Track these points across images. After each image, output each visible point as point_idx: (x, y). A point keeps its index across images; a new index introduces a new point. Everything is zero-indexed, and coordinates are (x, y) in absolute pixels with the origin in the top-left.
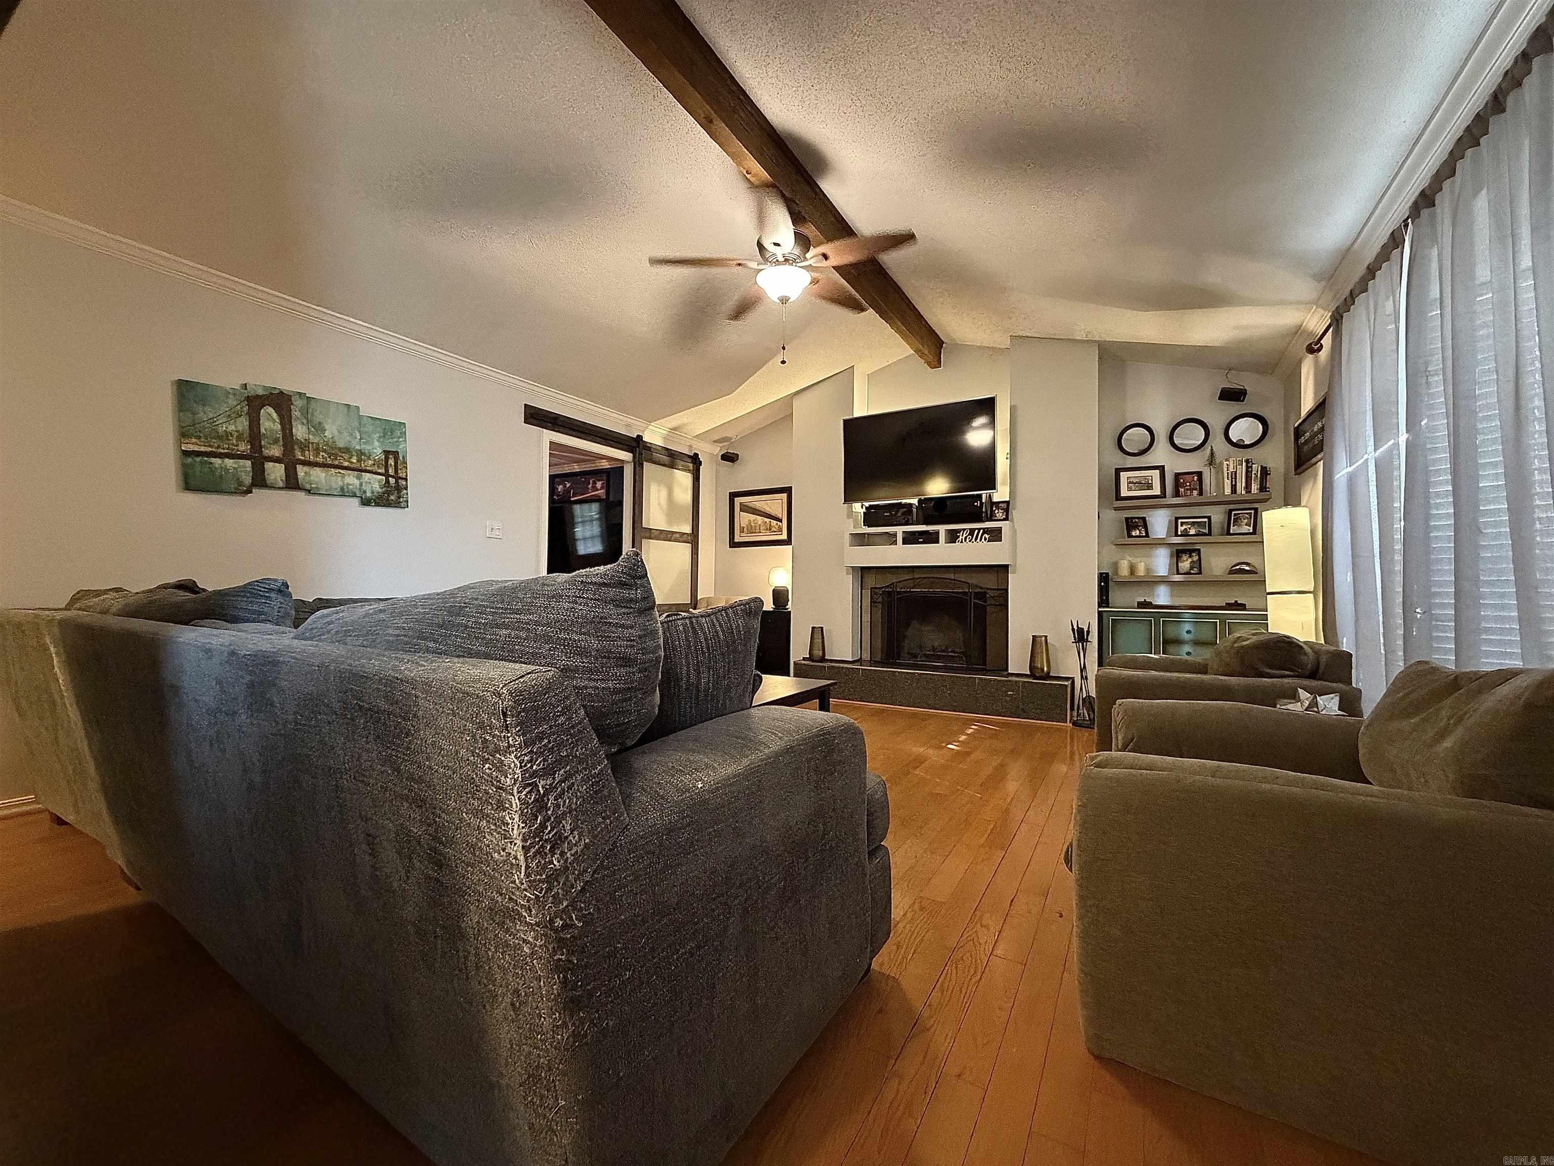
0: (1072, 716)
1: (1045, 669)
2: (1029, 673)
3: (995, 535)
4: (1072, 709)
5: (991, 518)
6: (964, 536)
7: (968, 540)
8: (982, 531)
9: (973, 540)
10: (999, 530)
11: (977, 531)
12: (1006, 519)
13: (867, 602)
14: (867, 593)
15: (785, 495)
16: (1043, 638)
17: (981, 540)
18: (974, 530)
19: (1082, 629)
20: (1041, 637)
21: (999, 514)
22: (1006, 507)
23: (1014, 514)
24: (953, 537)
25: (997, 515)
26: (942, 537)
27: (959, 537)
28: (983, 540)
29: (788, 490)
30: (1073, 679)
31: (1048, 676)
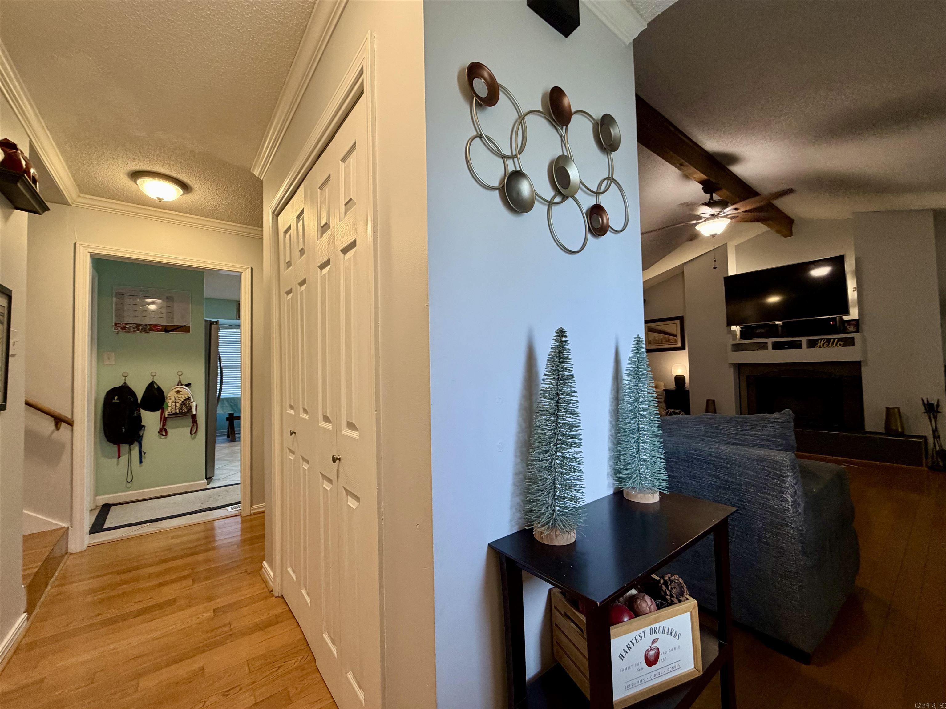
0: (927, 463)
1: (900, 430)
2: (884, 432)
3: (850, 342)
4: (927, 457)
5: (845, 331)
6: (822, 343)
7: (825, 346)
8: (837, 340)
9: (830, 345)
10: (853, 339)
11: (832, 340)
12: (857, 331)
13: (744, 384)
14: (744, 379)
15: (678, 322)
16: (896, 410)
17: (836, 345)
18: (830, 339)
19: (932, 404)
20: (895, 408)
21: (851, 329)
22: (856, 324)
23: (864, 327)
24: (812, 344)
25: (849, 329)
26: (804, 345)
27: (818, 344)
28: (838, 345)
29: (681, 319)
30: (925, 438)
31: (902, 434)
